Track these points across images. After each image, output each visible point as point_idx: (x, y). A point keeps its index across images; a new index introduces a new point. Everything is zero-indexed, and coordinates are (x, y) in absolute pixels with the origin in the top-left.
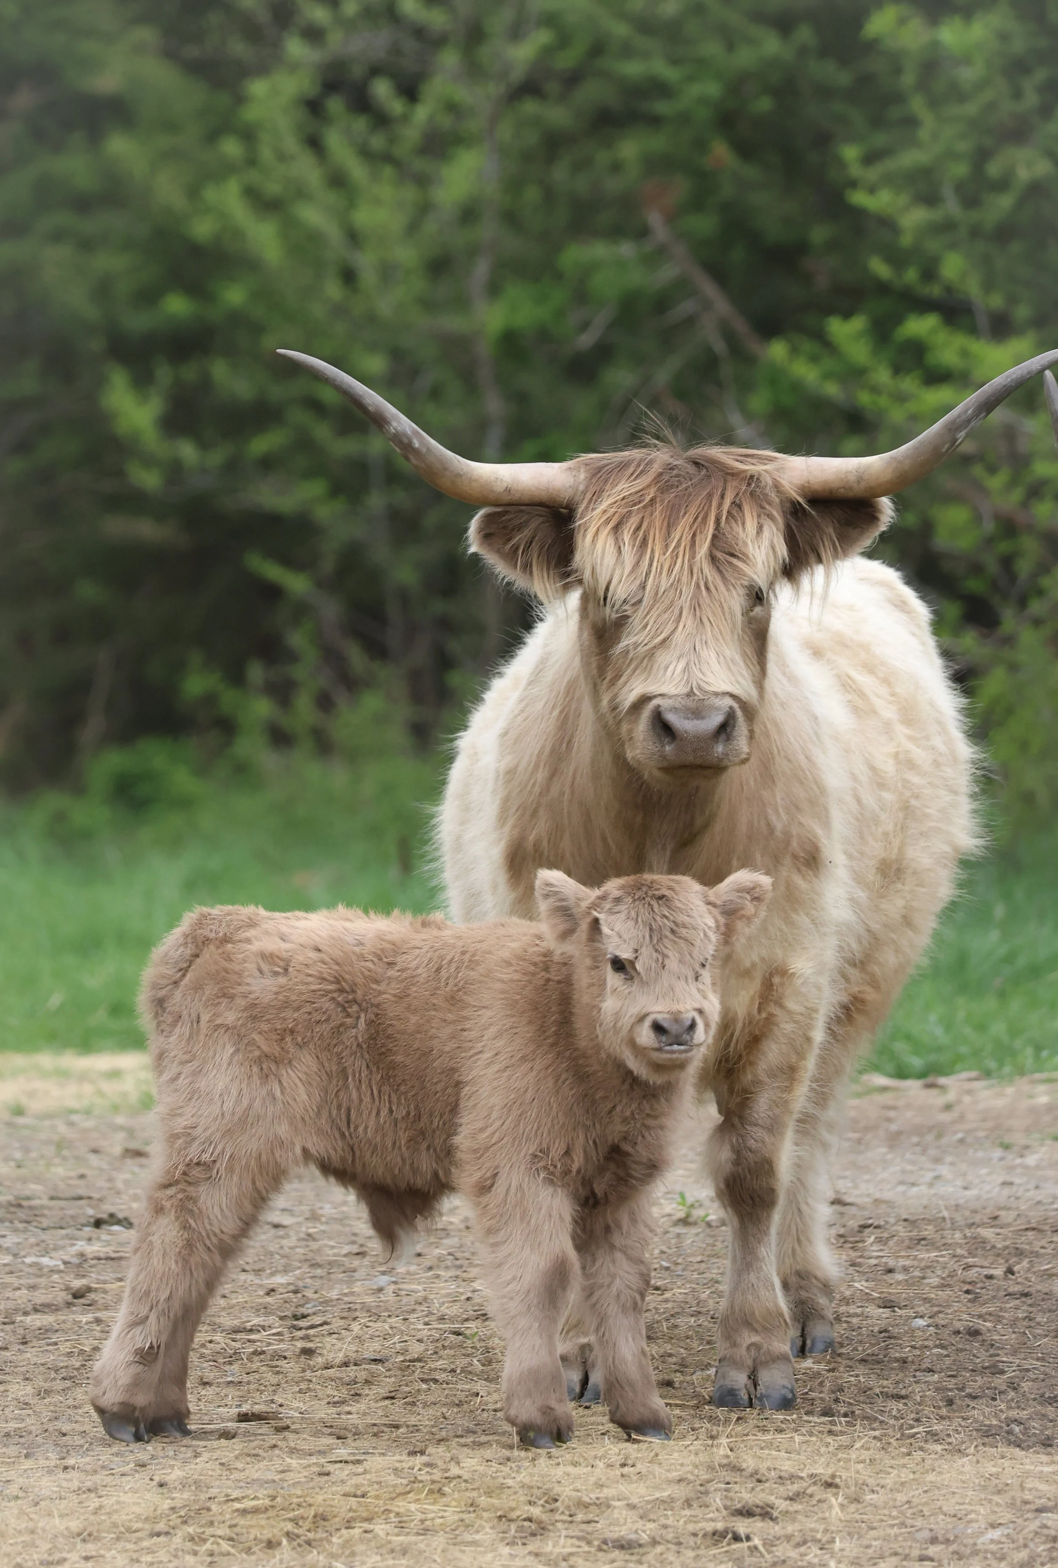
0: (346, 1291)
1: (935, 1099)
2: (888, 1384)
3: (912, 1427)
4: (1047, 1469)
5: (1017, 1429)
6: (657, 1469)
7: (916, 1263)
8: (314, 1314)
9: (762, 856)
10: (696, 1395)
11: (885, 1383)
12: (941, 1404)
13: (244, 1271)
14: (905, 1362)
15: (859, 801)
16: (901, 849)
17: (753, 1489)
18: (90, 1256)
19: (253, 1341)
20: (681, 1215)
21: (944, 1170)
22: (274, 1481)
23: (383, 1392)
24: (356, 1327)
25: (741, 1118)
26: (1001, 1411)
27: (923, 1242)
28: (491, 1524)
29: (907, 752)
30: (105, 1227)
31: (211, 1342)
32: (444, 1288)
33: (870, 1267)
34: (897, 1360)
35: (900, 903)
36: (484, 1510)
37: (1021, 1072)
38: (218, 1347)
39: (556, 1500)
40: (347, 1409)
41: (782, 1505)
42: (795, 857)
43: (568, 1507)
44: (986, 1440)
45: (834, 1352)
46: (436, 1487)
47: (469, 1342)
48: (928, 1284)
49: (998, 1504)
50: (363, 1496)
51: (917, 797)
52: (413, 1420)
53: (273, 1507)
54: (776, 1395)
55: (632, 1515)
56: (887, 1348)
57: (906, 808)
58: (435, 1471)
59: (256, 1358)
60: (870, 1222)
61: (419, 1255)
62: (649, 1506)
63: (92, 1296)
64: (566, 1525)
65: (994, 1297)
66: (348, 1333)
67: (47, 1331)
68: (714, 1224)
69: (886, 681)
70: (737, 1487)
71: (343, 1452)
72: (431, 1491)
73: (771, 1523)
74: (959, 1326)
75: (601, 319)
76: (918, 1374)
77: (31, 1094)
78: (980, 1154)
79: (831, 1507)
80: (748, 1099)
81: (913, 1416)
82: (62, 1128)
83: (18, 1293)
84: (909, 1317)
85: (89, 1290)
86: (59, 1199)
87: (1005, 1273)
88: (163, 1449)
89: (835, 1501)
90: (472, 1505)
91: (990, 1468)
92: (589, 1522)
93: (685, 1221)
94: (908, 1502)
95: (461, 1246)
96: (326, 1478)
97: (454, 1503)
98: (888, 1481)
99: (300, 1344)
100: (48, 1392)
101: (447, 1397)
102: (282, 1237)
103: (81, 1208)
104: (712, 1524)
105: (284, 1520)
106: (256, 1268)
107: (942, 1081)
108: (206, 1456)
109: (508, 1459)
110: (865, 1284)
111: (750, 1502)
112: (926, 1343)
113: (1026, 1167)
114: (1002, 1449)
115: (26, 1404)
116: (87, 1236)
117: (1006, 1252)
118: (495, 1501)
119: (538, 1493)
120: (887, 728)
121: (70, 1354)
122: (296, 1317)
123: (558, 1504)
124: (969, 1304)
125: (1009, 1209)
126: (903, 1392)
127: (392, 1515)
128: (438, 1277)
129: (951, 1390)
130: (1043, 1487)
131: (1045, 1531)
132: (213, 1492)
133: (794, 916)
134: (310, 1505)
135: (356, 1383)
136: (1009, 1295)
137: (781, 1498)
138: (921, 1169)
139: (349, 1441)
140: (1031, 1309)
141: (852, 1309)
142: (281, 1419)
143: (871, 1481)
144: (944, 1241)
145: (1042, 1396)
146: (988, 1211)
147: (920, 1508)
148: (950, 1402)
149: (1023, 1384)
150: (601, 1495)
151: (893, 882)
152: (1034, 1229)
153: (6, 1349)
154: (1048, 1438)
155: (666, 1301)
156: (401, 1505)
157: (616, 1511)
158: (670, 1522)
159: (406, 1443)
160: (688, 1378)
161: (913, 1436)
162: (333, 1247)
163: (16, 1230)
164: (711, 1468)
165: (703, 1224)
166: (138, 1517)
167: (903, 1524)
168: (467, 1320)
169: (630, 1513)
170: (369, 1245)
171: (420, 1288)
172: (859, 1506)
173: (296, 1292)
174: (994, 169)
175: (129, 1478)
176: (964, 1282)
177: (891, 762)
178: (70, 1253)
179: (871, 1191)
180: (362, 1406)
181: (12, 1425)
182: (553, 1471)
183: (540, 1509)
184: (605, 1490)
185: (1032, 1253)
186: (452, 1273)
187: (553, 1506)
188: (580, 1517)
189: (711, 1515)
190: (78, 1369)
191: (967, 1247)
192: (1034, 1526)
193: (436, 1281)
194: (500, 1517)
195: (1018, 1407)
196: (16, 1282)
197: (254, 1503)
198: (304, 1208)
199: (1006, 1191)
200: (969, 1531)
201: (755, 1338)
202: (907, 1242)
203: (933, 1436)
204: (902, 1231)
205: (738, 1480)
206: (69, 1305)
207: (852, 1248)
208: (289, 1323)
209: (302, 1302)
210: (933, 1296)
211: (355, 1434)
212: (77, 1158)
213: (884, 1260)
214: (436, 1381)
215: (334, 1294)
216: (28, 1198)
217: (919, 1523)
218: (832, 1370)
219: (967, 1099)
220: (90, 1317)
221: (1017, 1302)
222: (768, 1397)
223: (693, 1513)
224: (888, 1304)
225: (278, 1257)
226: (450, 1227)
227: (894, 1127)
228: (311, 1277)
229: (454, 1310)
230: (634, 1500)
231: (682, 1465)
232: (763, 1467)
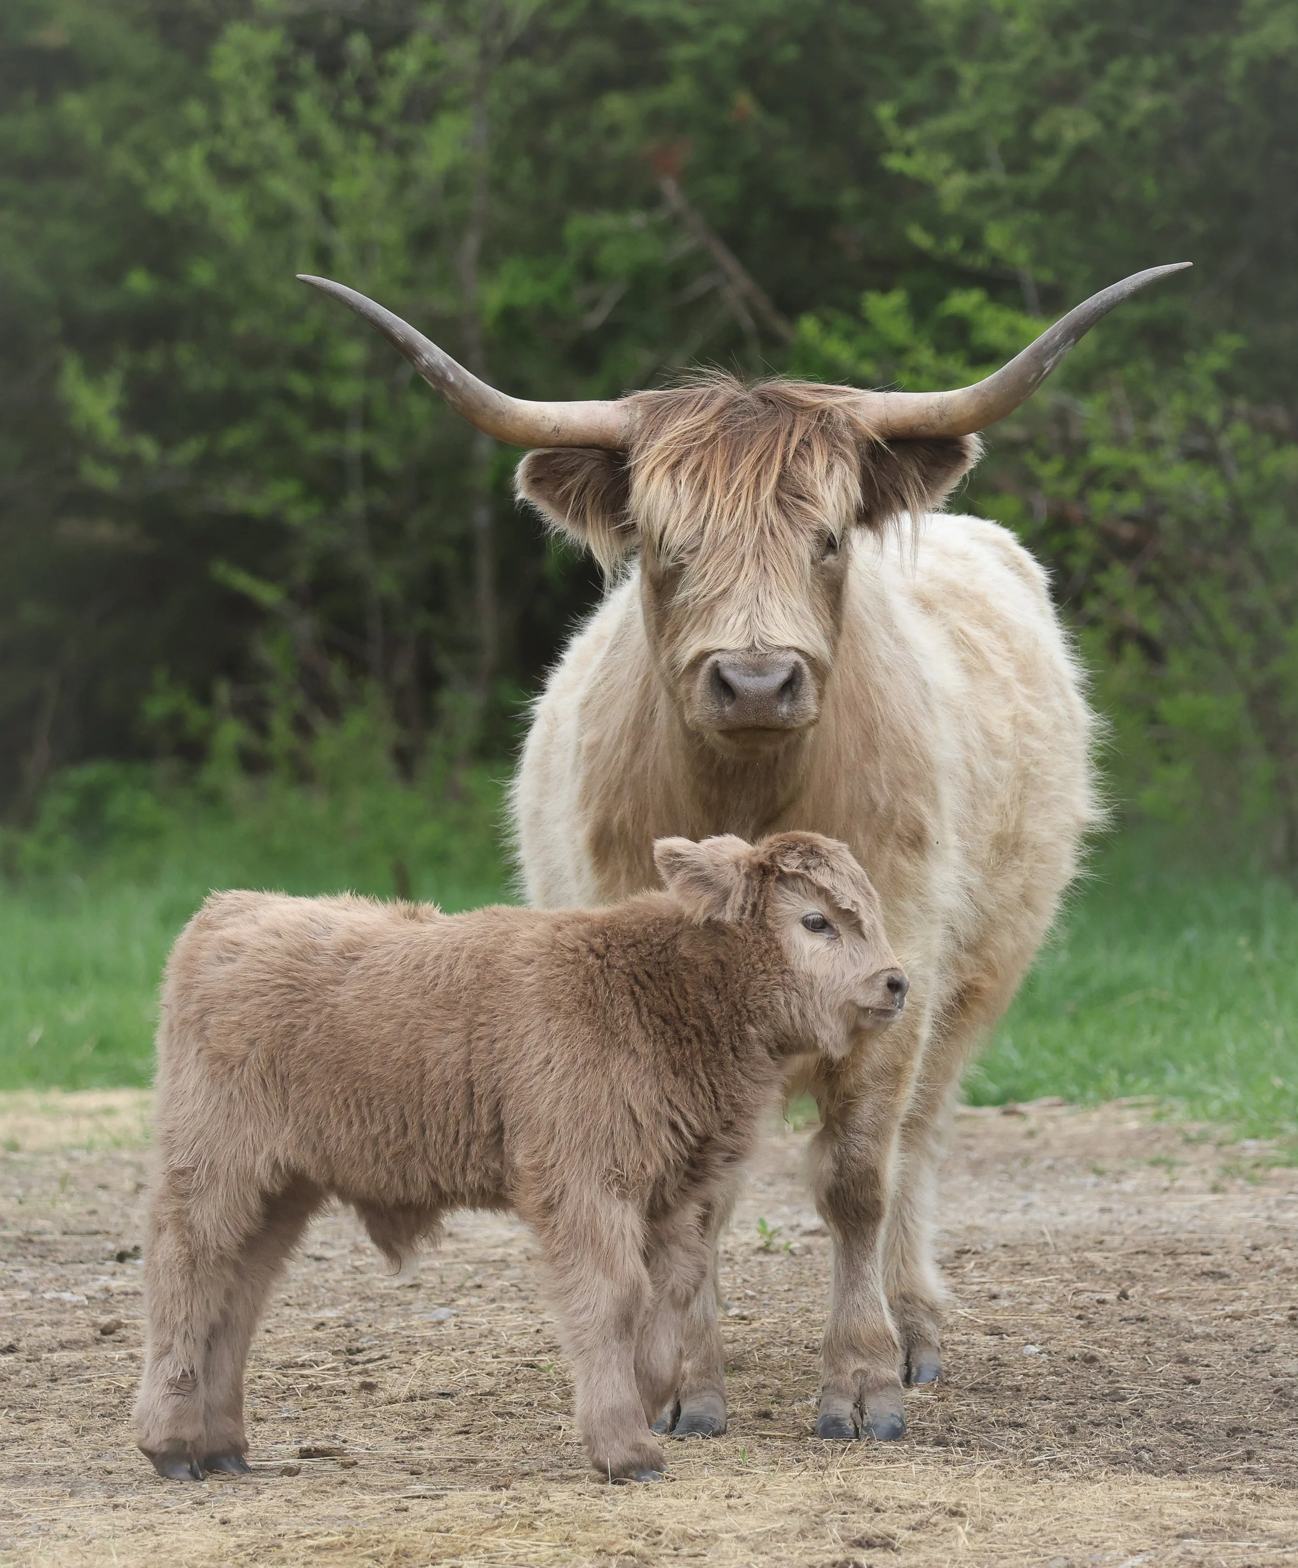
0: (403, 1324)
1: (1015, 1126)
2: (1003, 1413)
3: (1034, 1456)
4: (1184, 1495)
5: (1146, 1456)
6: (767, 1501)
7: (1021, 1289)
8: (370, 1348)
9: (864, 835)
10: (796, 1427)
11: (1000, 1412)
12: (1062, 1431)
13: (288, 1305)
14: (1019, 1390)
15: (971, 771)
16: (1018, 824)
17: (872, 1519)
18: (116, 1291)
19: (307, 1377)
20: (761, 1243)
21: (1035, 1197)
22: (347, 1517)
23: (456, 1426)
24: (418, 1362)
25: (843, 1125)
26: (1128, 1438)
27: (1027, 1268)
28: (590, 1559)
29: (1026, 714)
30: (128, 1260)
31: (260, 1377)
32: (510, 1320)
33: (972, 1293)
34: (1010, 1388)
35: (1018, 881)
36: (580, 1544)
37: (1107, 1096)
38: (269, 1382)
39: (660, 1533)
40: (418, 1444)
41: (906, 1535)
42: (899, 837)
43: (672, 1541)
44: (1116, 1468)
45: (941, 1380)
46: (526, 1521)
47: (544, 1374)
48: (1037, 1310)
49: (1135, 1531)
50: (448, 1531)
51: (1037, 764)
52: (491, 1455)
53: (349, 1543)
54: (885, 1424)
55: (742, 1548)
56: (998, 1376)
57: (1025, 776)
58: (523, 1505)
59: (312, 1394)
60: (967, 1248)
61: (479, 1287)
62: (761, 1539)
63: (123, 1332)
64: (672, 1559)
65: (1108, 1323)
66: (410, 1367)
67: (77, 1368)
68: (797, 1252)
69: (1004, 636)
70: (854, 1517)
71: (419, 1488)
72: (521, 1526)
73: (894, 1554)
74: (1071, 1352)
75: (611, 295)
76: (1033, 1402)
77: (25, 1131)
78: (1073, 1181)
79: (957, 1537)
80: (850, 1104)
81: (1033, 1444)
82: (63, 1165)
83: (40, 1330)
84: (1019, 1344)
85: (119, 1325)
86: (73, 1233)
87: (1118, 1297)
88: (221, 1486)
89: (962, 1530)
90: (567, 1539)
91: (1125, 1495)
92: (695, 1556)
93: (765, 1250)
94: (1040, 1530)
95: (525, 1277)
96: (404, 1513)
97: (547, 1538)
98: (1016, 1509)
99: (358, 1380)
100: (86, 1430)
101: (526, 1431)
102: (325, 1270)
103: (98, 1242)
104: (831, 1556)
105: (363, 1557)
106: (301, 1302)
107: (1021, 1107)
108: (269, 1493)
109: (603, 1492)
110: (969, 1311)
111: (870, 1532)
112: (1040, 1371)
113: (1123, 1193)
114: (1134, 1474)
115: (64, 1442)
116: (111, 1270)
117: (1118, 1276)
118: (593, 1535)
119: (639, 1525)
120: (1004, 689)
121: (105, 1391)
122: (350, 1352)
123: (662, 1537)
124: (1082, 1330)
125: (1114, 1233)
126: (1020, 1420)
127: (481, 1551)
128: (503, 1308)
129: (1071, 1418)
130: (1185, 1513)
131: (1190, 1557)
132: (282, 1529)
133: (898, 901)
134: (390, 1541)
135: (424, 1418)
136: (1125, 1320)
137: (902, 1528)
138: (1010, 1197)
139: (424, 1476)
140: (1149, 1334)
141: (957, 1337)
142: (347, 1455)
143: (998, 1510)
144: (1049, 1266)
145: (1169, 1422)
146: (1091, 1236)
147: (1053, 1535)
148: (1072, 1430)
149: (1147, 1411)
150: (708, 1528)
151: (1011, 858)
152: (1144, 1252)
153: (34, 1386)
154: (1181, 1465)
155: (755, 1330)
156: (489, 1540)
157: (724, 1544)
158: (783, 1554)
159: (487, 1478)
160: (787, 1409)
161: (1036, 1465)
162: (383, 1280)
163: (31, 1265)
164: (824, 1498)
165: (787, 1252)
166: (202, 1556)
167: (1035, 1553)
168: (539, 1352)
169: (740, 1545)
170: (423, 1277)
171: (484, 1320)
172: (988, 1535)
173: (348, 1326)
174: (1039, 132)
175: (187, 1516)
176: (1075, 1307)
177: (1008, 726)
178: (94, 1287)
179: (962, 1217)
180: (433, 1441)
181: (51, 1464)
182: (653, 1504)
183: (643, 1542)
184: (712, 1522)
185: (1144, 1276)
186: (518, 1304)
187: (656, 1539)
188: (685, 1551)
189: (828, 1547)
190: (115, 1407)
191: (1075, 1272)
192: (1177, 1551)
193: (501, 1313)
194: (599, 1551)
195: (1145, 1434)
196: (38, 1319)
197: (329, 1539)
198: (343, 1241)
199: (1107, 1217)
200: (1108, 1558)
201: (862, 1365)
202: (1010, 1268)
203: (1056, 1464)
204: (1004, 1257)
205: (856, 1509)
206: (98, 1341)
207: (951, 1274)
208: (343, 1357)
209: (355, 1336)
210: (1043, 1322)
211: (430, 1469)
212: (84, 1194)
213: (987, 1286)
214: (511, 1415)
215: (390, 1327)
216: (39, 1233)
217: (1053, 1551)
218: (942, 1399)
219: (1050, 1126)
220: (123, 1353)
221: (1134, 1327)
222: (875, 1426)
223: (808, 1544)
224: (995, 1331)
225: (323, 1290)
226: (509, 1259)
227: (975, 1155)
228: (363, 1311)
229: (524, 1343)
230: (744, 1532)
231: (793, 1495)
232: (880, 1496)
